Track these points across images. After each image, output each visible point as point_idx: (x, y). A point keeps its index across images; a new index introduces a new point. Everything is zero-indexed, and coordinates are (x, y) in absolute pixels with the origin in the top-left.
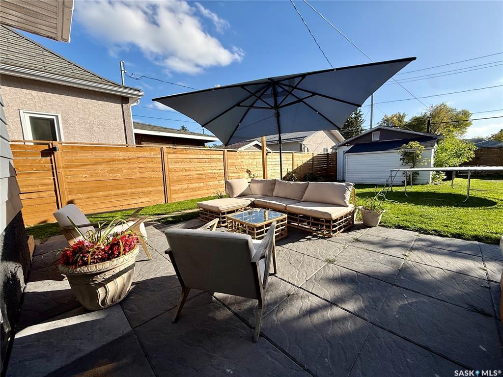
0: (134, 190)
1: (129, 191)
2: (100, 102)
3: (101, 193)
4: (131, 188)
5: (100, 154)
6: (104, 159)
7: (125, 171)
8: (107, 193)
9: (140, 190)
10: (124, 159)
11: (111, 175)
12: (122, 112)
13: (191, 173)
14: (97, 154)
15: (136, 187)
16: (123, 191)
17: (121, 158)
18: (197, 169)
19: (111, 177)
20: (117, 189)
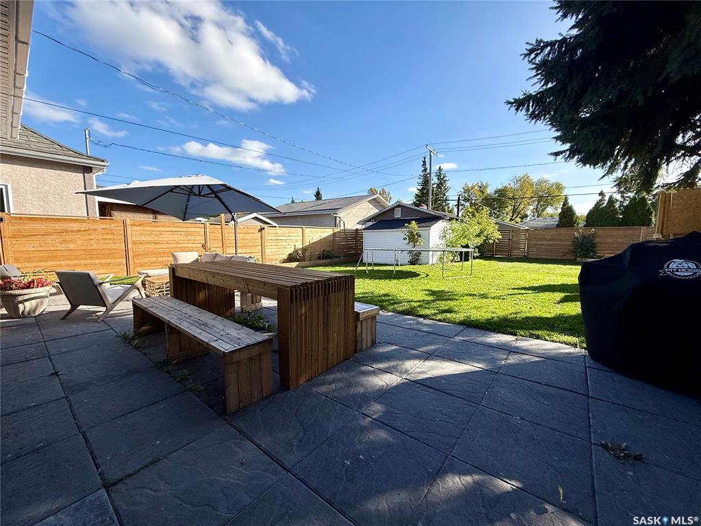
0: (89, 261)
1: (84, 262)
2: (58, 172)
3: (51, 263)
4: (86, 259)
5: (52, 225)
6: (55, 230)
7: (79, 242)
8: (58, 263)
9: (97, 261)
10: (79, 231)
11: (63, 245)
12: (83, 182)
13: (162, 246)
14: (47, 225)
15: (91, 259)
16: (77, 262)
17: (76, 229)
18: (169, 242)
19: (63, 247)
20: (69, 259)
